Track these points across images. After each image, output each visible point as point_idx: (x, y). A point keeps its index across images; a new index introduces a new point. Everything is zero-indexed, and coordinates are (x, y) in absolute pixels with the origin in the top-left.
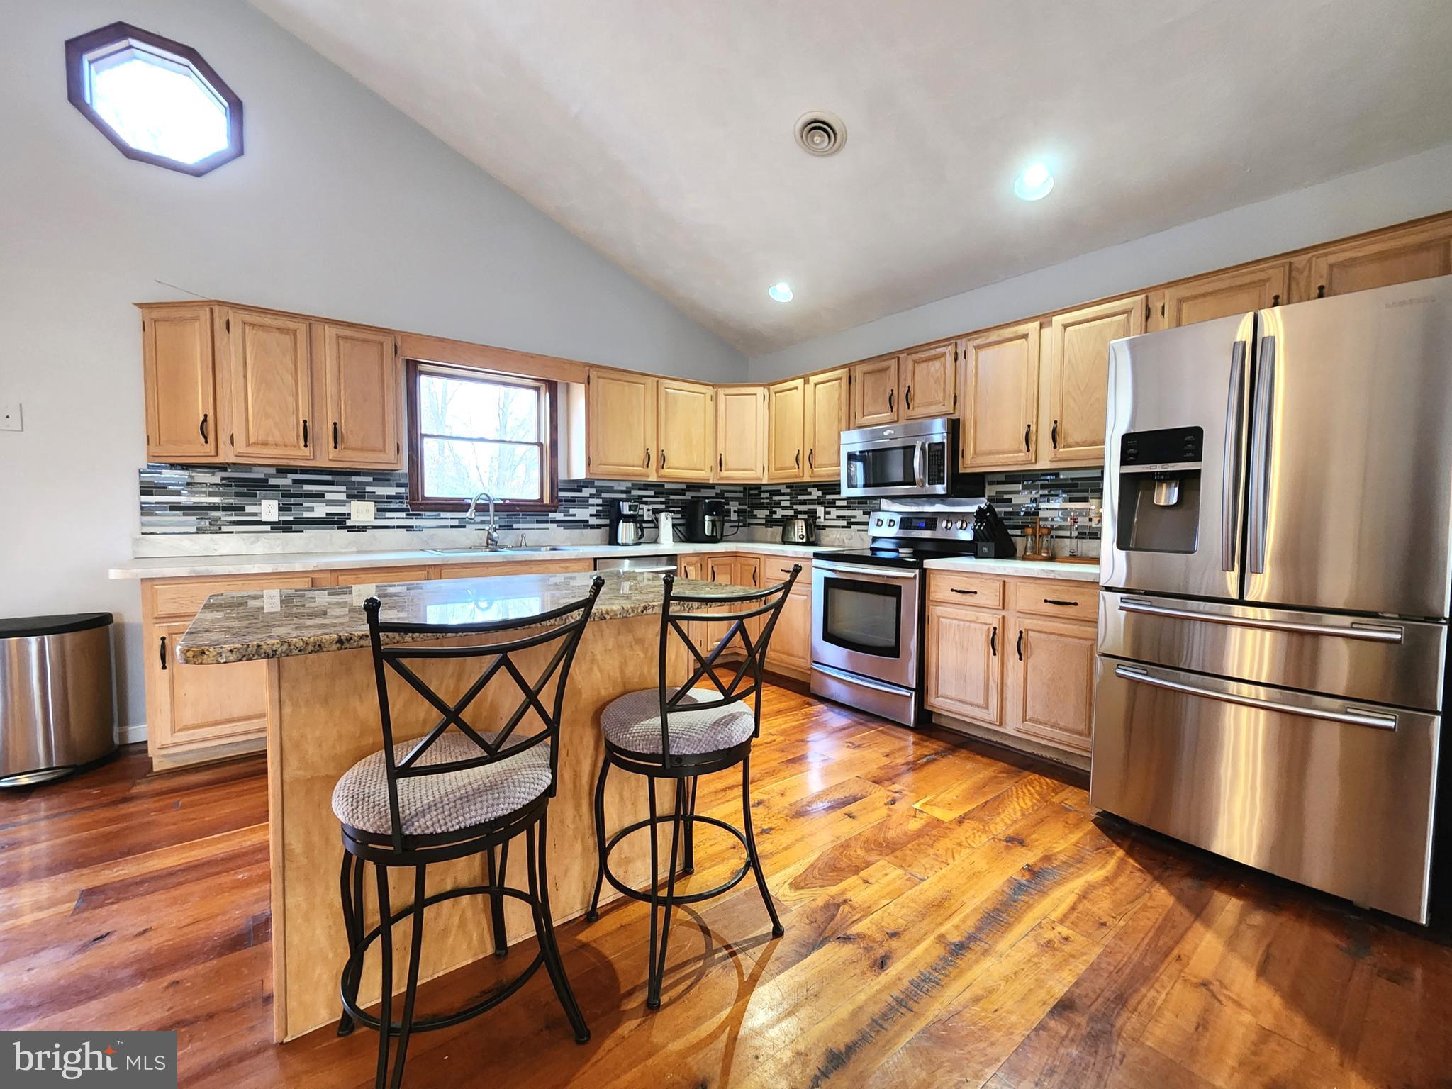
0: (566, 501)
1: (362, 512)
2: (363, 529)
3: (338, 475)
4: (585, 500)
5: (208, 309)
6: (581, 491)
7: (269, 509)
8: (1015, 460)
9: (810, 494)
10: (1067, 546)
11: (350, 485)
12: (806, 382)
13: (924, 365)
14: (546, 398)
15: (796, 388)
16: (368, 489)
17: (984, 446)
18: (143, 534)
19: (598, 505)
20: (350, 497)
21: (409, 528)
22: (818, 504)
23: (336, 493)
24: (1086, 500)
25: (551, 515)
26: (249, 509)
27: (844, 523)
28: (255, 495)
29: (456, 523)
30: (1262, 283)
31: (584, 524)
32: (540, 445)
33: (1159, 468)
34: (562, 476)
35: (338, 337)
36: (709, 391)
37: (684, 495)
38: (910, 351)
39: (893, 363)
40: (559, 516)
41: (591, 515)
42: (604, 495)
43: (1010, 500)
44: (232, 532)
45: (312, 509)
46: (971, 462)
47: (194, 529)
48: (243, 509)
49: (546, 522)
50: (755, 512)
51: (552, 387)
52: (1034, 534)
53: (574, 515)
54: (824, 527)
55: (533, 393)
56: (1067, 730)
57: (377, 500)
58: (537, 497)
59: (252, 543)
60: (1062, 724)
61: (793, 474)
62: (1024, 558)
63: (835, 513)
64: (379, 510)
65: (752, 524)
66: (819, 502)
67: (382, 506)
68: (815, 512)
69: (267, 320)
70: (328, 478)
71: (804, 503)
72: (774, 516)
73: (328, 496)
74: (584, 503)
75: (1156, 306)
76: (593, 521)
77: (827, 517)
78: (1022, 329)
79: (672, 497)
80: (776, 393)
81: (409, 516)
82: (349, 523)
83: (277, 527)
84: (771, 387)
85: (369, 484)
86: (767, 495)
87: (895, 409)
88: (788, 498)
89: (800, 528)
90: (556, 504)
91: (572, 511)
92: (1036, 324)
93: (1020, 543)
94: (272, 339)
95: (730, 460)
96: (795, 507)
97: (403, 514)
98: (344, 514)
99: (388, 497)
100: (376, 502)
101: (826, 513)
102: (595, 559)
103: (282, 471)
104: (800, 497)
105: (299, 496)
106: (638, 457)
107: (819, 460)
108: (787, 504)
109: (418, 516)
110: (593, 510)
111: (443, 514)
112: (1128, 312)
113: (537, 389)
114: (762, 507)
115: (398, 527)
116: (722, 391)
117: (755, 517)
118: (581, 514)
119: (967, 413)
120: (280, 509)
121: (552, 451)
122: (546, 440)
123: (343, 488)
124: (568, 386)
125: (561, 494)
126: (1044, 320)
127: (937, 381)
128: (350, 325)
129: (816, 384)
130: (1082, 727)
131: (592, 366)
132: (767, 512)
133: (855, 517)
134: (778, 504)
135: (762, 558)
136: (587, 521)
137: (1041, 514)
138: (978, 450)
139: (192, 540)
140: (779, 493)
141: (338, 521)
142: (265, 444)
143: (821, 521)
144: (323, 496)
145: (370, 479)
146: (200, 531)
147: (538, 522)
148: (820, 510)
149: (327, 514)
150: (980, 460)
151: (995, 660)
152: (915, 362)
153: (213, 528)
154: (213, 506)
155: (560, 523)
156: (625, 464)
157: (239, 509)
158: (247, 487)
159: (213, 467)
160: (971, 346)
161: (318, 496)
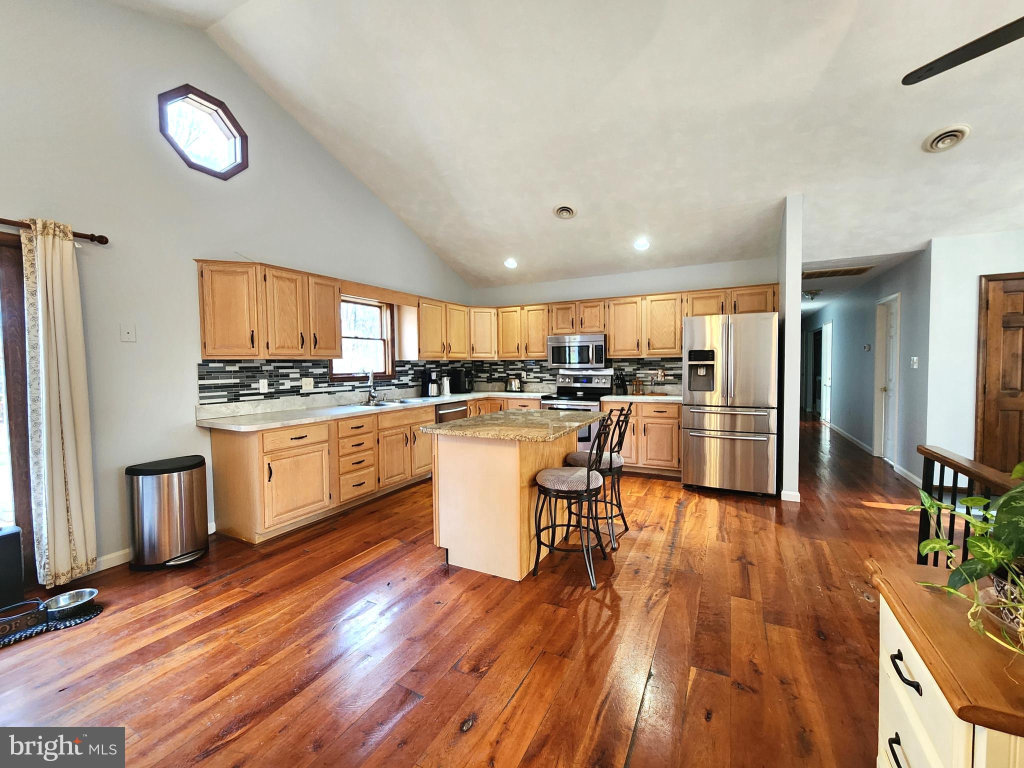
0: (399, 372)
1: (307, 384)
2: (308, 394)
3: (296, 363)
4: (406, 371)
5: (254, 268)
6: (404, 366)
7: (263, 385)
8: (633, 354)
9: (517, 365)
10: (649, 388)
11: (301, 368)
12: (522, 309)
13: (589, 309)
14: (387, 314)
15: (516, 311)
16: (310, 370)
17: (618, 347)
18: (201, 404)
19: (412, 374)
20: (302, 376)
21: (329, 393)
22: (523, 370)
23: (295, 373)
24: (655, 370)
25: (393, 381)
26: (253, 386)
27: (539, 380)
28: (255, 377)
29: (350, 388)
30: (718, 297)
31: (405, 386)
32: (384, 340)
33: (701, 363)
34: (397, 359)
35: (316, 283)
36: (465, 309)
37: (448, 366)
38: (582, 301)
39: (573, 306)
40: (395, 382)
41: (410, 380)
42: (415, 368)
43: (624, 370)
44: (245, 401)
45: (283, 384)
46: (612, 354)
47: (226, 400)
48: (250, 386)
49: (390, 385)
50: (479, 375)
51: (391, 307)
52: (636, 385)
53: (402, 381)
54: (526, 383)
55: (378, 309)
56: (665, 461)
57: (315, 377)
58: (383, 371)
59: (256, 407)
60: (662, 459)
61: (515, 356)
62: (633, 394)
63: (532, 375)
64: (315, 383)
65: (478, 381)
67: (319, 380)
68: (520, 374)
69: (284, 274)
70: (291, 364)
71: (513, 369)
72: (493, 377)
73: (291, 376)
74: (405, 373)
75: (685, 299)
76: (411, 384)
77: (528, 377)
78: (634, 299)
79: (443, 368)
80: (502, 313)
81: (329, 386)
82: (301, 391)
83: (268, 396)
84: (499, 310)
85: (310, 367)
86: (488, 365)
87: (574, 327)
88: (502, 367)
89: (515, 384)
90: (395, 375)
91: (401, 378)
92: (640, 298)
93: (629, 388)
94: (286, 285)
95: (478, 348)
96: (507, 372)
97: (326, 385)
98: (299, 386)
99: (320, 374)
100: (314, 378)
101: (527, 375)
102: (436, 405)
103: (269, 362)
104: (510, 367)
105: (277, 376)
106: (438, 348)
107: (531, 349)
108: (502, 370)
109: (334, 386)
110: (410, 377)
111: (345, 384)
112: (675, 299)
113: (380, 307)
115: (325, 392)
116: (473, 310)
117: (480, 377)
118: (405, 380)
119: (612, 333)
120: (269, 385)
121: (392, 343)
122: (387, 336)
123: (298, 370)
124: (399, 307)
125: (397, 369)
126: (644, 296)
127: (596, 316)
128: (319, 276)
129: (528, 311)
130: (669, 458)
131: (421, 297)
132: (488, 375)
133: (545, 377)
134: (496, 370)
135: (505, 400)
136: (408, 384)
137: (638, 375)
138: (616, 349)
139: (226, 407)
140: (496, 364)
141: (295, 391)
142: (283, 347)
143: (525, 379)
144: (288, 376)
145: (310, 364)
146: (230, 401)
147: (387, 386)
148: (524, 374)
149: (291, 387)
150: (617, 353)
151: (634, 437)
152: (584, 307)
153: (235, 398)
154: (235, 385)
155: (397, 386)
156: (435, 352)
157: (248, 386)
158: (251, 372)
159: (239, 361)
160: (611, 303)
161: (286, 376)
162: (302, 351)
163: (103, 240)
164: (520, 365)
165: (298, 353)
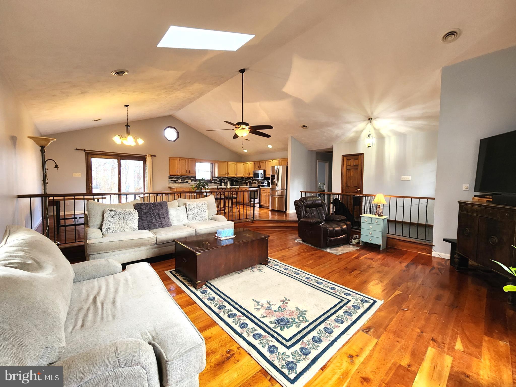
1: (190, 181)
2: (190, 183)
3: (187, 176)
5: (178, 158)
6: (216, 178)
7: (180, 181)
13: (262, 163)
14: (212, 165)
15: (248, 163)
18: (169, 183)
20: (188, 179)
23: (187, 179)
31: (216, 183)
32: (211, 172)
33: (273, 178)
34: (214, 176)
35: (190, 160)
36: (235, 163)
37: (231, 179)
38: (261, 161)
39: (259, 162)
40: (213, 182)
42: (219, 179)
44: (177, 183)
45: (184, 181)
50: (242, 181)
51: (212, 163)
57: (191, 179)
58: (210, 179)
59: (179, 185)
61: (247, 176)
63: (254, 182)
64: (192, 181)
65: (242, 183)
66: (252, 180)
69: (183, 159)
71: (250, 180)
74: (216, 180)
75: (281, 160)
76: (218, 183)
78: (270, 161)
79: (229, 179)
80: (245, 164)
83: (181, 183)
86: (244, 179)
87: (259, 168)
89: (249, 184)
90: (213, 180)
94: (184, 161)
95: (238, 173)
97: (194, 181)
103: (182, 176)
105: (183, 179)
106: (225, 173)
107: (251, 174)
109: (196, 181)
110: (218, 181)
114: (244, 181)
115: (194, 183)
116: (237, 163)
118: (216, 181)
119: (266, 170)
121: (213, 172)
122: (211, 170)
124: (215, 163)
125: (214, 179)
127: (263, 165)
129: (250, 163)
131: (219, 161)
134: (246, 180)
140: (246, 178)
141: (187, 182)
142: (183, 173)
143: (252, 183)
145: (190, 177)
146: (174, 183)
147: (211, 183)
150: (267, 175)
153: (175, 183)
154: (175, 180)
155: (213, 183)
156: (223, 174)
157: (177, 181)
158: (178, 178)
159: (176, 176)
160: (266, 162)
161: (185, 179)
162: (187, 174)
163: (155, 156)
164: (251, 179)
165: (186, 174)
